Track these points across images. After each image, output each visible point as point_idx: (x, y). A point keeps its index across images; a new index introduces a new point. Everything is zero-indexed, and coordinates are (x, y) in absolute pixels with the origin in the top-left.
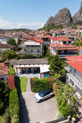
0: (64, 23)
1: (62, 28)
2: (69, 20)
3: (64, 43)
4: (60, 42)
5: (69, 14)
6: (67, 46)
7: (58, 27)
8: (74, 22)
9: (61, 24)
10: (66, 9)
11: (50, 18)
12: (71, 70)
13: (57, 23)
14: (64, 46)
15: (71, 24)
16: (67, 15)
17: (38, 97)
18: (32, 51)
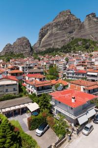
0: (24, 52)
1: (23, 57)
2: (29, 49)
3: (41, 80)
4: (37, 79)
5: (28, 43)
6: (43, 82)
7: (18, 56)
8: (35, 52)
9: (22, 52)
10: (25, 38)
11: (7, 45)
12: (56, 104)
13: (16, 51)
14: (41, 82)
15: (32, 53)
16: (27, 44)
17: (39, 131)
18: (7, 91)
